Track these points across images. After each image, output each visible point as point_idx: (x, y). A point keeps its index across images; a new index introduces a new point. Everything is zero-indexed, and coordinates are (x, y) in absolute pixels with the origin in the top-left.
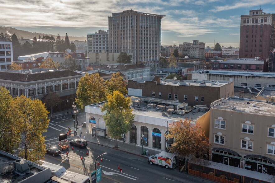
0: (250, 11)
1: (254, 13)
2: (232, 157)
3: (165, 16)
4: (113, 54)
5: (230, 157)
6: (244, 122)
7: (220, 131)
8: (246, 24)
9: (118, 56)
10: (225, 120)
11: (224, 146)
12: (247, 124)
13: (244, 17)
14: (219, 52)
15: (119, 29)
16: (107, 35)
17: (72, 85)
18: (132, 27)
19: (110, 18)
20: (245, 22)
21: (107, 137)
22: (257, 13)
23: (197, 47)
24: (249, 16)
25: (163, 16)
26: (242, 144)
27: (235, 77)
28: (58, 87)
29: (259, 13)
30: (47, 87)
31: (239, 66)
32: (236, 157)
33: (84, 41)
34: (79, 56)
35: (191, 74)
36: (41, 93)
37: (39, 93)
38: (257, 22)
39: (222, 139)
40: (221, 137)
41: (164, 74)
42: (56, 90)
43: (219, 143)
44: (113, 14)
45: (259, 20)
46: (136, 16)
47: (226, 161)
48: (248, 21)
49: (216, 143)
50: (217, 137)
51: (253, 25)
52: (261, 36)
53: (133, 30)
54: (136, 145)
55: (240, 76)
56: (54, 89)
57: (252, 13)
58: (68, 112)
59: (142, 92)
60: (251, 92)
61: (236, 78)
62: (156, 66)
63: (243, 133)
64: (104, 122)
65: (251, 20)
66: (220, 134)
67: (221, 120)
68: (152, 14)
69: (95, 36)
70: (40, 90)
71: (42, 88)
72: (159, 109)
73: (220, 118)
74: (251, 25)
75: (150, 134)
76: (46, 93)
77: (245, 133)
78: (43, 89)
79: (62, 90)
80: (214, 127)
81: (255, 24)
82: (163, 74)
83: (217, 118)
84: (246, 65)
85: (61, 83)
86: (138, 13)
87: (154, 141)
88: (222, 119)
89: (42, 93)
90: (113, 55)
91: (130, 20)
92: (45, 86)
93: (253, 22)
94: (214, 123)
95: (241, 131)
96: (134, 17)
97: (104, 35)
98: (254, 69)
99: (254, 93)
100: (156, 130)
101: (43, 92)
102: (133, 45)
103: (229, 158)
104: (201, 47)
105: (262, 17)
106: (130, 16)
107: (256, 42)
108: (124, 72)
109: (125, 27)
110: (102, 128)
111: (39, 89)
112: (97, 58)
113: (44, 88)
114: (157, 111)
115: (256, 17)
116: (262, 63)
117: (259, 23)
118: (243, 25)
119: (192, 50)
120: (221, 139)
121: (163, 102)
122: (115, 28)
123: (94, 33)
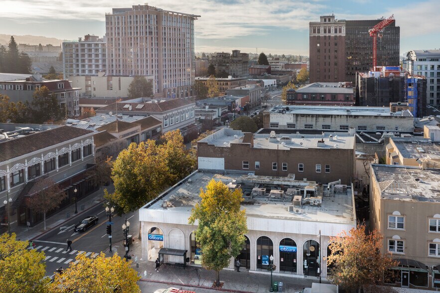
0: (321, 17)
1: (325, 20)
2: (415, 270)
3: (200, 16)
4: (120, 79)
5: (411, 272)
6: (432, 217)
7: (396, 232)
8: (316, 35)
9: (131, 83)
10: (403, 215)
11: (403, 255)
12: (436, 218)
13: (313, 24)
14: (267, 67)
15: (127, 34)
16: (103, 45)
17: (75, 155)
18: (151, 33)
19: (107, 16)
20: (314, 32)
21: (188, 264)
22: (329, 20)
23: (239, 61)
24: (320, 24)
25: (196, 16)
26: (429, 249)
27: (332, 117)
28: (50, 165)
29: (331, 19)
30: (30, 168)
31: (323, 96)
32: (422, 270)
33: (38, 45)
34: (60, 87)
35: (269, 115)
36: (18, 184)
37: (12, 184)
38: (329, 32)
39: (400, 245)
40: (398, 242)
41: (213, 111)
42: (46, 171)
43: (396, 252)
44: (114, 10)
45: (333, 29)
46: (157, 16)
47: (405, 277)
48: (319, 30)
49: (392, 252)
50: (392, 243)
51: (325, 36)
52: (336, 51)
53: (152, 38)
54: (250, 271)
55: (338, 115)
56: (43, 169)
57: (323, 20)
58: (76, 212)
59: (225, 163)
60: (364, 142)
61: (333, 119)
62: (189, 94)
63: (431, 233)
64: (180, 237)
65: (322, 29)
66: (396, 238)
67: (397, 215)
68: (180, 13)
69: (79, 46)
70: (14, 177)
71: (18, 172)
72: (274, 198)
73: (397, 213)
74: (323, 35)
75: (276, 248)
76: (27, 180)
77: (434, 232)
78: (21, 174)
79: (57, 168)
80: (387, 227)
81: (327, 35)
82: (211, 110)
83: (391, 214)
84: (332, 94)
85: (56, 155)
86: (160, 11)
87: (282, 260)
88: (399, 214)
89: (20, 183)
90: (120, 81)
91: (146, 21)
92: (26, 166)
93: (325, 32)
94: (387, 220)
95: (428, 230)
96: (154, 17)
97: (97, 45)
98: (343, 100)
99: (367, 142)
100: (287, 242)
101: (22, 179)
102: (152, 62)
103: (409, 273)
104: (244, 60)
105: (336, 25)
106: (146, 16)
107: (329, 59)
108: (158, 116)
109: (137, 33)
110: (177, 248)
111: (12, 175)
112: (87, 86)
113: (22, 171)
114: (272, 201)
115: (329, 25)
116: (351, 91)
117: (333, 34)
118: (312, 36)
119: (232, 65)
120: (398, 245)
121: (276, 183)
122: (119, 33)
123: (77, 40)
